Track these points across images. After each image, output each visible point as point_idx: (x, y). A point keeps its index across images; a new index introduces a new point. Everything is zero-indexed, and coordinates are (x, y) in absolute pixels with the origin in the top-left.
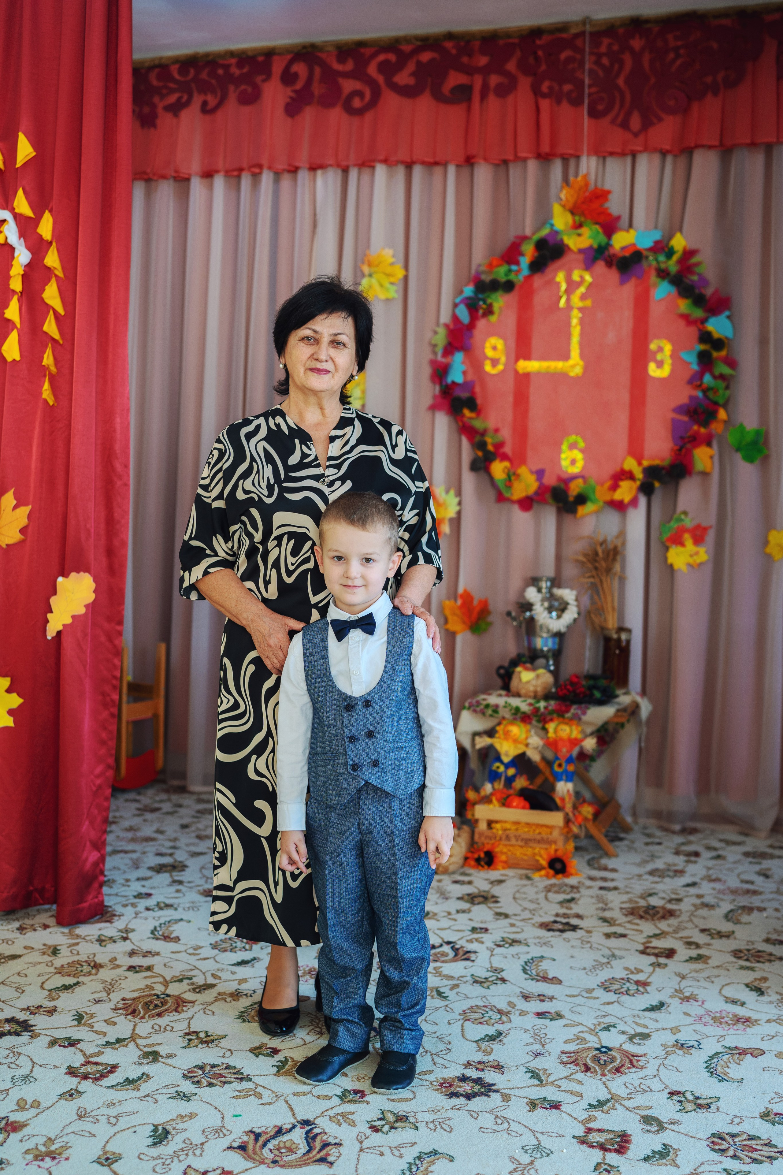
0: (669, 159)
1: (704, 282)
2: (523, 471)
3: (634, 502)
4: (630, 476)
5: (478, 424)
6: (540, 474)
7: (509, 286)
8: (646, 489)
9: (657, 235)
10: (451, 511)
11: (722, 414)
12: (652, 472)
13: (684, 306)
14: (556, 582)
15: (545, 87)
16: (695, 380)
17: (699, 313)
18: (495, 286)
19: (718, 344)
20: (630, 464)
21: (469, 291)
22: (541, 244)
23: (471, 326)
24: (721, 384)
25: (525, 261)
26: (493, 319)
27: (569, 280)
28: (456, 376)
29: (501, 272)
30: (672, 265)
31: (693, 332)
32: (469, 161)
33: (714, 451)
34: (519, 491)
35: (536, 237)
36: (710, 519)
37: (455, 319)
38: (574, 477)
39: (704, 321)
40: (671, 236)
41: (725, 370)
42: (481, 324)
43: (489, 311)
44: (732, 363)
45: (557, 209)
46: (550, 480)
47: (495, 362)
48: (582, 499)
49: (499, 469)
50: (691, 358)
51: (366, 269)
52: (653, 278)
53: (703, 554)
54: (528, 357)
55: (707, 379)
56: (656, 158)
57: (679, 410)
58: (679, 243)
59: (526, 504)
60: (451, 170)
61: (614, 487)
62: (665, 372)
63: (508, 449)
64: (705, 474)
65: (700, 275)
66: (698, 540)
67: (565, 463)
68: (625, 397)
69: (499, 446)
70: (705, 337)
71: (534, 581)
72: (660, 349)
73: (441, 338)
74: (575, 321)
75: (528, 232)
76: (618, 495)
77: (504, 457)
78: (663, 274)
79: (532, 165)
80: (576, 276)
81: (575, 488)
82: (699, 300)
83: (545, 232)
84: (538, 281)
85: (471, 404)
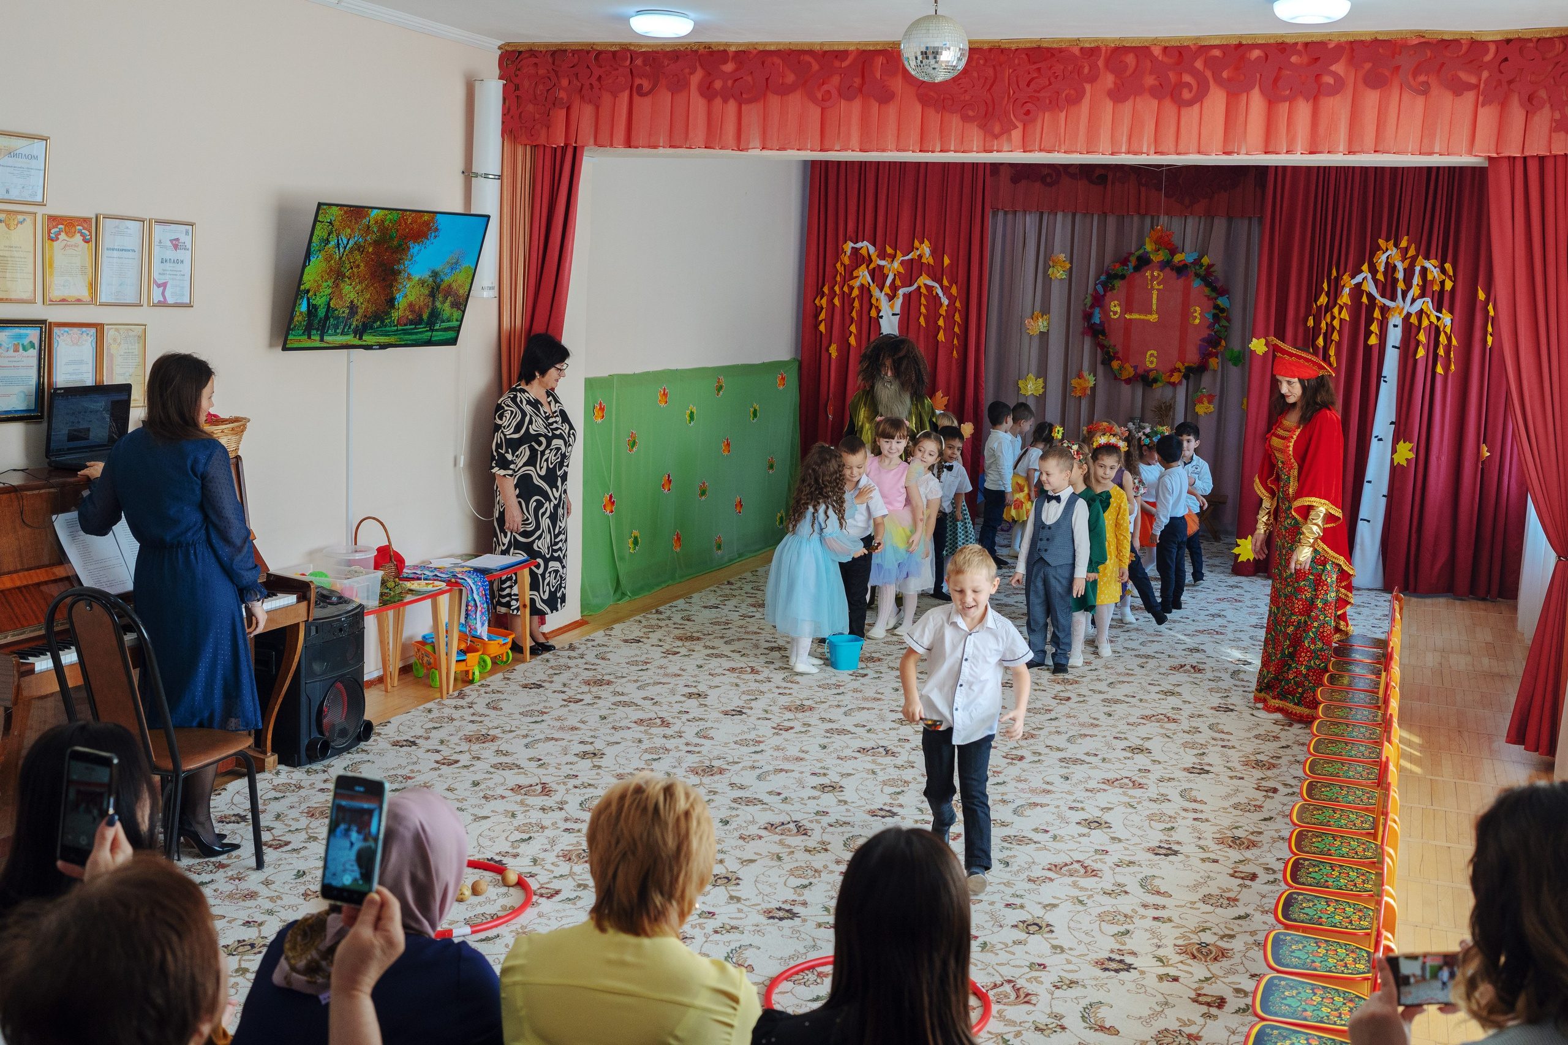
0: (1203, 219)
1: (1217, 279)
2: (1127, 365)
3: (1180, 383)
4: (1180, 371)
5: (1106, 343)
6: (1135, 368)
7: (1123, 277)
8: (1186, 377)
9: (1195, 256)
10: (1092, 384)
11: (1223, 343)
12: (1189, 369)
13: (1207, 291)
14: (1142, 420)
15: (1143, 181)
16: (1211, 326)
17: (1214, 295)
18: (1116, 276)
19: (1222, 310)
20: (1179, 365)
21: (1103, 278)
22: (1139, 258)
23: (1104, 295)
24: (1223, 329)
25: (1131, 265)
26: (1115, 292)
27: (1152, 275)
28: (1097, 320)
29: (1119, 269)
30: (1202, 272)
31: (1211, 303)
32: (1104, 215)
33: (1219, 360)
34: (1125, 375)
35: (1138, 253)
36: (1217, 392)
37: (1095, 290)
38: (1152, 370)
39: (1216, 299)
40: (1201, 257)
41: (1224, 323)
42: (1108, 294)
43: (1113, 288)
44: (1228, 320)
45: (1147, 240)
46: (1140, 371)
47: (1115, 313)
48: (1155, 380)
49: (1115, 364)
50: (1209, 316)
51: (1051, 263)
52: (1193, 277)
53: (1212, 408)
54: (1131, 312)
55: (1216, 326)
56: (1197, 219)
57: (1203, 340)
58: (1206, 261)
59: (1128, 381)
60: (1096, 217)
61: (1171, 375)
62: (1197, 321)
63: (1120, 355)
64: (1215, 371)
65: (1216, 278)
66: (1210, 402)
67: (1148, 364)
68: (1178, 333)
69: (1116, 353)
70: (1216, 307)
71: (1132, 419)
72: (1195, 311)
73: (1089, 301)
74: (1155, 297)
75: (1133, 250)
76: (1172, 380)
77: (1118, 359)
78: (1197, 275)
79: (1136, 219)
80: (1155, 274)
81: (1152, 375)
82: (1214, 289)
83: (1141, 251)
84: (1137, 275)
85: (1103, 333)
